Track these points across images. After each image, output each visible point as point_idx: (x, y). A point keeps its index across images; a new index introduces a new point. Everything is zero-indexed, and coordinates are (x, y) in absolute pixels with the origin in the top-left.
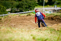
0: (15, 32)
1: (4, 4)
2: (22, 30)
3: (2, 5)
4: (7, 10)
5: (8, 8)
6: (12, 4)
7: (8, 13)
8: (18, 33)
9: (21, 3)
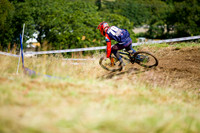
0: (165, 100)
1: (127, 12)
2: (187, 96)
3: (120, 14)
4: (137, 31)
5: (138, 24)
6: (153, 9)
7: (138, 39)
8: (173, 103)
9: (181, 8)
